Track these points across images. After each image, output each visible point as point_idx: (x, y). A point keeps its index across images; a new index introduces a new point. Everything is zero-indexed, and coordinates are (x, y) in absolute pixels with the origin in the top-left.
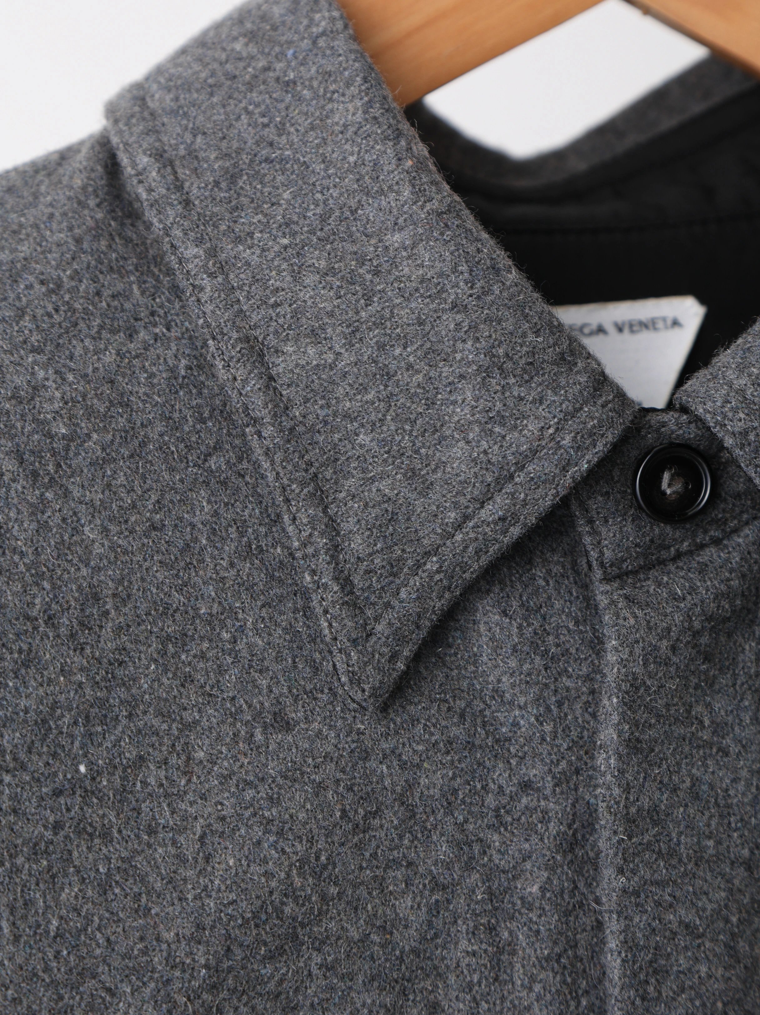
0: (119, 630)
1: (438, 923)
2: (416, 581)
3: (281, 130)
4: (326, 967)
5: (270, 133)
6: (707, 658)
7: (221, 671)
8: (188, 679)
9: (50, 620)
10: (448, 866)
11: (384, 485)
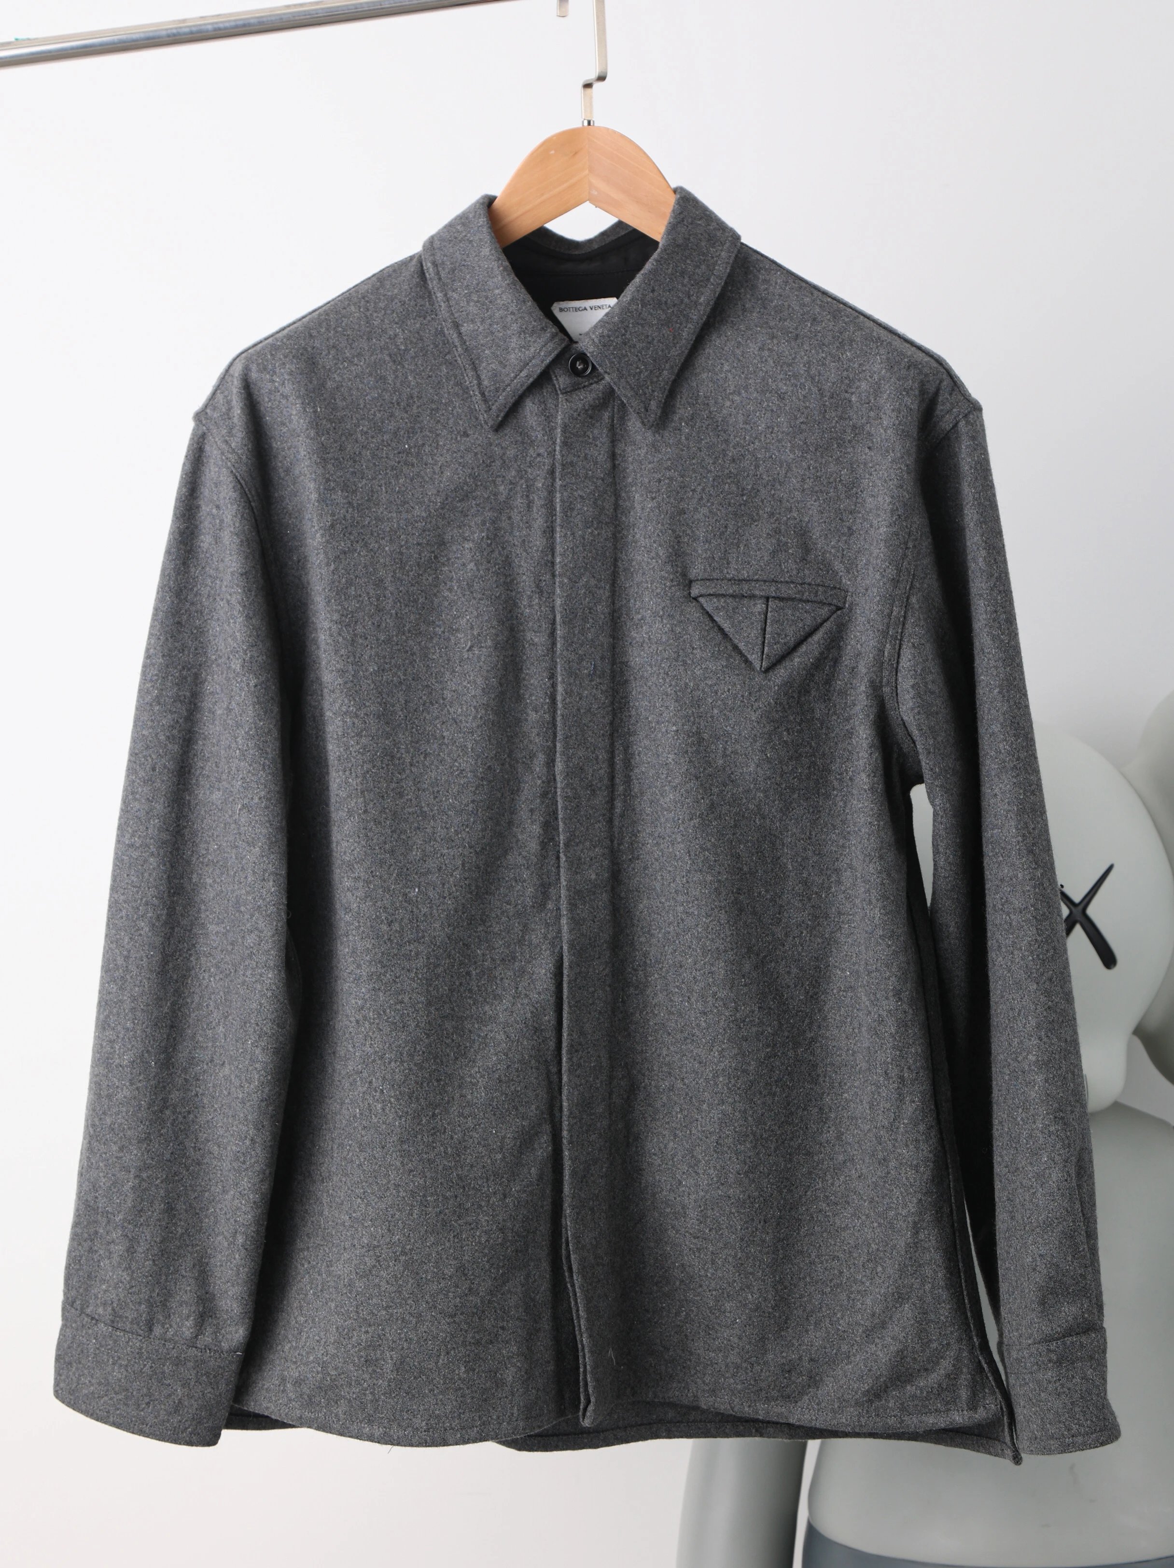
0: (418, 407)
1: (511, 494)
2: (504, 394)
3: (468, 256)
4: (477, 505)
5: (465, 257)
6: (591, 418)
7: (448, 419)
8: (439, 421)
9: (398, 404)
10: (515, 477)
11: (493, 366)
